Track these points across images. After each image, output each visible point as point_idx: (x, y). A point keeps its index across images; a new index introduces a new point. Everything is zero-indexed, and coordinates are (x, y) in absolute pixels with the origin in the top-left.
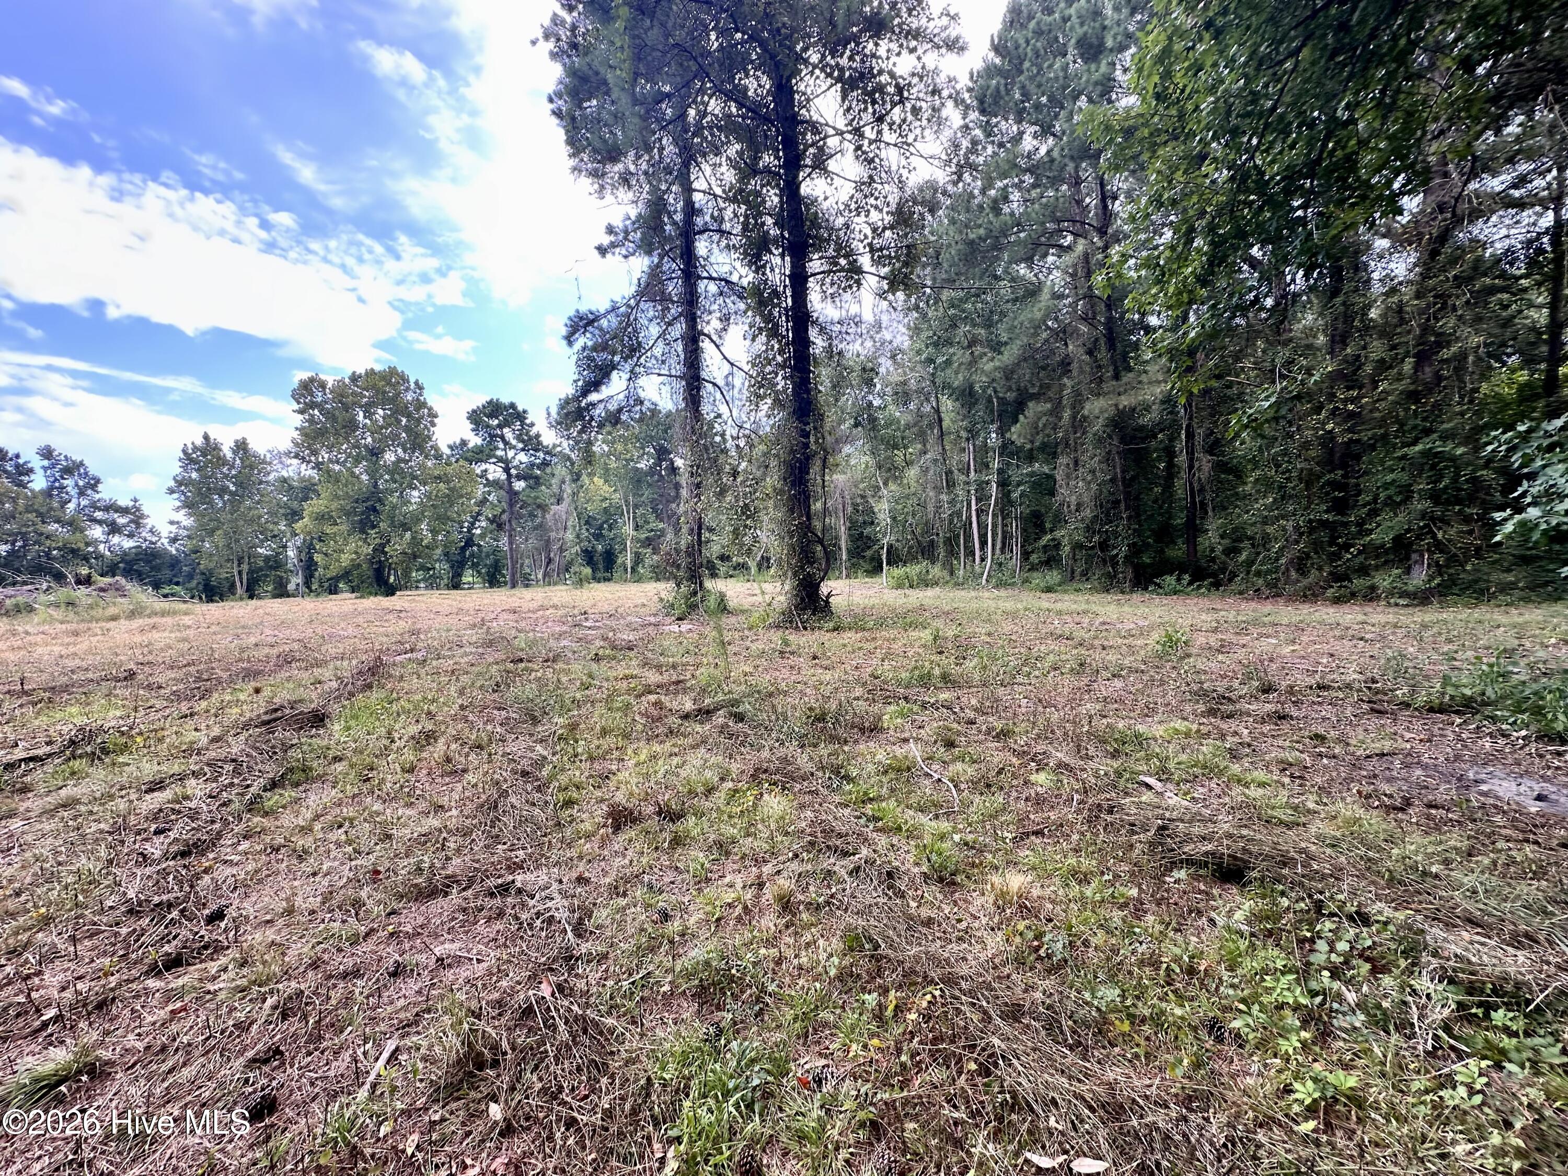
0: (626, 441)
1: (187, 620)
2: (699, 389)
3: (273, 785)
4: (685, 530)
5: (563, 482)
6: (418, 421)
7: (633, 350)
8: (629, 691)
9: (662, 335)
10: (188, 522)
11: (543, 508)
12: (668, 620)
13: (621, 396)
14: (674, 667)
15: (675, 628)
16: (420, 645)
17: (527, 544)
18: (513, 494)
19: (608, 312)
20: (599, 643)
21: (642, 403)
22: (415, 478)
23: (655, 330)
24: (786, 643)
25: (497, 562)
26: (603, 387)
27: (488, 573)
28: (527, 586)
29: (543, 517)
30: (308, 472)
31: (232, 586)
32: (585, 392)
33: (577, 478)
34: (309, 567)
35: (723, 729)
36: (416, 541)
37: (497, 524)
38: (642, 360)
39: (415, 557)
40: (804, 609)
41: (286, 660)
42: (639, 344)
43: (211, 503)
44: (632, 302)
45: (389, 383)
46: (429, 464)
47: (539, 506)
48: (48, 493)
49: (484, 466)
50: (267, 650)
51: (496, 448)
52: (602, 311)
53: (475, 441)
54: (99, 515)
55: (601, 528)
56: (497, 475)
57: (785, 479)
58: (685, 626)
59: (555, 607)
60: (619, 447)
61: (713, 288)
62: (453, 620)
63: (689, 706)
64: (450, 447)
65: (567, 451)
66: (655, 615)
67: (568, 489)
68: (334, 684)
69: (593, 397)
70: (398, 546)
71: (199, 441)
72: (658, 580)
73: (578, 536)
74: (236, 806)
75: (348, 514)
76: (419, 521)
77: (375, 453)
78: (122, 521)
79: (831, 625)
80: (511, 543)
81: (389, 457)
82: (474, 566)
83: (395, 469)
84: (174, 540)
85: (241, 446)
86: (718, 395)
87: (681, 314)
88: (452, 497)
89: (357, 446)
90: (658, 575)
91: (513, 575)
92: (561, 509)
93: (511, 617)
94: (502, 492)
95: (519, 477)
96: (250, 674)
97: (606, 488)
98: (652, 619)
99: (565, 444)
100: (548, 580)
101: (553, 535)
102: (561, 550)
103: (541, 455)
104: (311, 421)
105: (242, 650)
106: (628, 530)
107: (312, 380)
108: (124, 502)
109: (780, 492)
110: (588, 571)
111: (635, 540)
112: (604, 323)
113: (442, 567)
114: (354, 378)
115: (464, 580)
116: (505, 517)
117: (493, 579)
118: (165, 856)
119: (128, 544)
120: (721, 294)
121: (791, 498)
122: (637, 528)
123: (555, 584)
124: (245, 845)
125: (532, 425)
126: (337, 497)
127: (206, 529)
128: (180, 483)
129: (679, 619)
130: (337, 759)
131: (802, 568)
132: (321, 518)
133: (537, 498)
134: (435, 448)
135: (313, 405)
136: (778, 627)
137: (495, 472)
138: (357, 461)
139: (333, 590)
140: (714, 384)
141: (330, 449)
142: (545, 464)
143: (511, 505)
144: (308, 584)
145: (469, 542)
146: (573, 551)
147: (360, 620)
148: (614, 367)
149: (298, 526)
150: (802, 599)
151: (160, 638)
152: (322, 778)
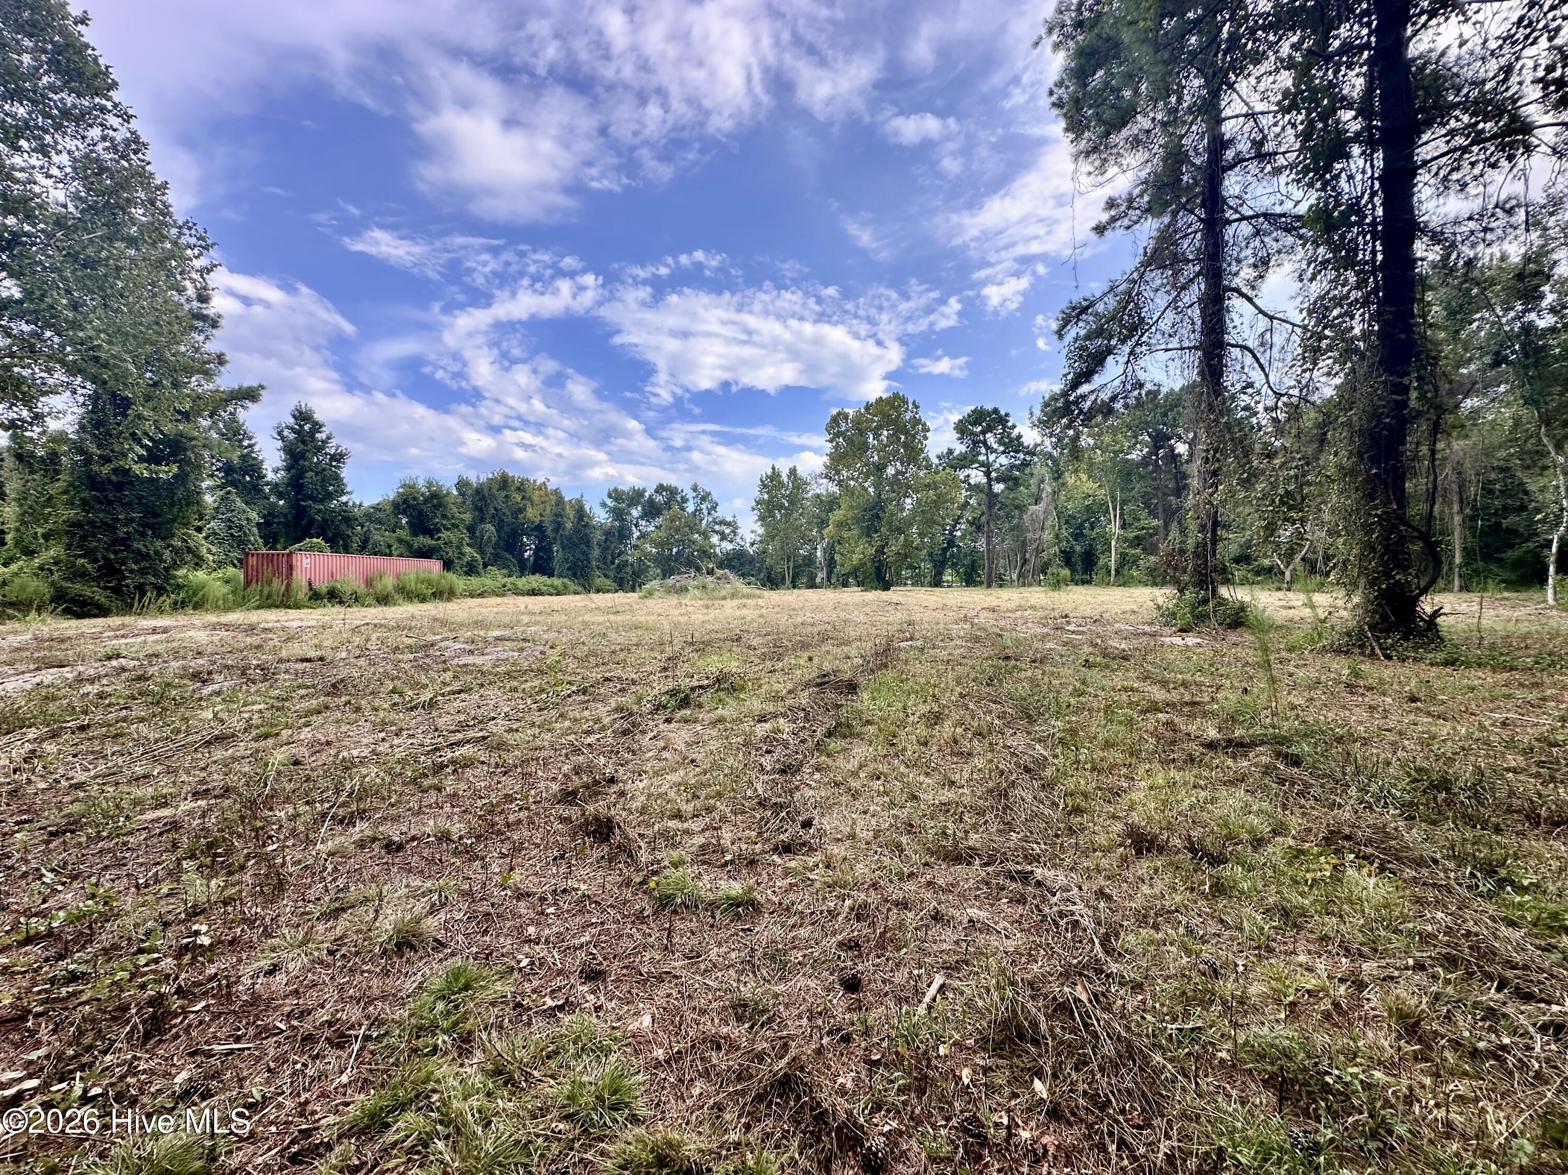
0: (1114, 430)
1: (761, 602)
2: (1221, 358)
3: (830, 734)
4: (1193, 526)
5: (1042, 481)
6: (914, 437)
7: (1133, 329)
8: (1130, 704)
9: (1173, 304)
10: (761, 531)
11: (1021, 508)
12: (1168, 631)
13: (1117, 383)
14: (1184, 684)
15: (1177, 640)
16: (917, 635)
17: (1005, 544)
18: (992, 496)
19: (1105, 294)
20: (1087, 649)
21: (1141, 386)
22: (909, 487)
23: (1162, 300)
24: (1356, 674)
25: (974, 562)
26: (1096, 377)
27: (965, 573)
28: (1001, 586)
29: (1021, 517)
30: (834, 489)
31: (784, 578)
32: (1075, 385)
33: (1057, 475)
34: (831, 564)
35: (1267, 770)
36: (908, 543)
37: (977, 525)
38: (1144, 339)
39: (906, 557)
40: (1388, 631)
41: (824, 638)
42: (1142, 320)
43: (774, 517)
44: (1135, 276)
45: (893, 407)
46: (921, 474)
47: (1017, 507)
48: (694, 514)
49: (967, 472)
50: (810, 629)
51: (979, 454)
52: (1098, 295)
53: (960, 448)
54: (717, 527)
55: (1081, 526)
56: (978, 480)
57: (1360, 454)
58: (1191, 640)
59: (1033, 608)
60: (1107, 439)
61: (1246, 229)
62: (939, 615)
63: (1212, 733)
64: (939, 457)
65: (1049, 449)
66: (1150, 624)
67: (1048, 488)
68: (860, 661)
69: (1084, 389)
70: (895, 547)
71: (770, 472)
72: (1155, 584)
73: (1057, 536)
74: (810, 744)
75: (858, 522)
76: (911, 525)
77: (880, 468)
78: (727, 531)
79: (1441, 656)
80: (988, 544)
81: (890, 471)
82: (954, 566)
83: (895, 479)
84: (752, 544)
85: (793, 472)
86: (1249, 360)
87: (1198, 274)
88: (938, 503)
89: (867, 465)
90: (1156, 578)
91: (990, 575)
92: (1038, 509)
93: (991, 615)
94: (982, 496)
95: (998, 480)
96: (805, 646)
97: (1090, 484)
98: (1147, 628)
99: (1047, 442)
100: (1024, 580)
101: (1029, 535)
102: (1038, 551)
103: (1021, 456)
104: (836, 447)
105: (795, 627)
106: (1115, 528)
107: (839, 414)
108: (729, 519)
109: (1353, 472)
110: (1066, 572)
111: (1122, 539)
112: (1100, 307)
113: (926, 566)
114: (868, 407)
115: (945, 578)
116: (983, 519)
117: (970, 579)
118: (774, 771)
119: (730, 547)
120: (1257, 233)
121: (1369, 480)
122: (1124, 526)
123: (1030, 585)
124: (817, 776)
125: (1014, 427)
126: (852, 507)
127: (769, 537)
128: (758, 503)
129: (1182, 630)
130: (868, 722)
131: (1387, 575)
132: (841, 525)
133: (1015, 499)
134: (927, 459)
135: (838, 434)
136: (1338, 651)
137: (977, 476)
138: (867, 477)
139: (845, 585)
140: (1244, 347)
141: (848, 468)
142: (1025, 464)
143: (990, 507)
144: (829, 578)
145: (951, 543)
146: (1052, 551)
147: (868, 609)
148: (1109, 351)
149: (825, 531)
150: (1384, 617)
151: (750, 614)
152: (859, 735)
